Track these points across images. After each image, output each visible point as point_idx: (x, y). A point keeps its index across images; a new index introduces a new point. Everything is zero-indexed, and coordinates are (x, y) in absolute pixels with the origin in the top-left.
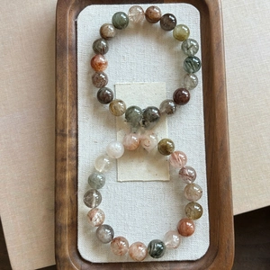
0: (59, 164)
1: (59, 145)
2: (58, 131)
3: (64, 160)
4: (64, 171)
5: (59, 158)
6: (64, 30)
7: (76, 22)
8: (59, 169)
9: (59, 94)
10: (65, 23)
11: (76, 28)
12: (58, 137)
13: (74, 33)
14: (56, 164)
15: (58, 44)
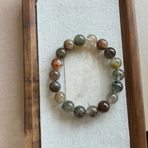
0: (27, 101)
1: (26, 88)
2: (26, 79)
3: (30, 98)
4: (30, 106)
5: (27, 97)
6: (28, 10)
7: (36, 5)
8: (27, 104)
9: (26, 54)
10: (28, 6)
11: (36, 9)
12: (26, 83)
13: (34, 13)
14: (25, 101)
15: (24, 21)
